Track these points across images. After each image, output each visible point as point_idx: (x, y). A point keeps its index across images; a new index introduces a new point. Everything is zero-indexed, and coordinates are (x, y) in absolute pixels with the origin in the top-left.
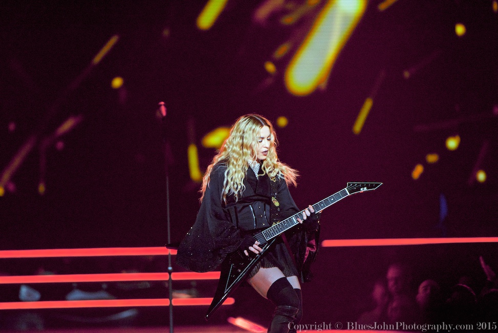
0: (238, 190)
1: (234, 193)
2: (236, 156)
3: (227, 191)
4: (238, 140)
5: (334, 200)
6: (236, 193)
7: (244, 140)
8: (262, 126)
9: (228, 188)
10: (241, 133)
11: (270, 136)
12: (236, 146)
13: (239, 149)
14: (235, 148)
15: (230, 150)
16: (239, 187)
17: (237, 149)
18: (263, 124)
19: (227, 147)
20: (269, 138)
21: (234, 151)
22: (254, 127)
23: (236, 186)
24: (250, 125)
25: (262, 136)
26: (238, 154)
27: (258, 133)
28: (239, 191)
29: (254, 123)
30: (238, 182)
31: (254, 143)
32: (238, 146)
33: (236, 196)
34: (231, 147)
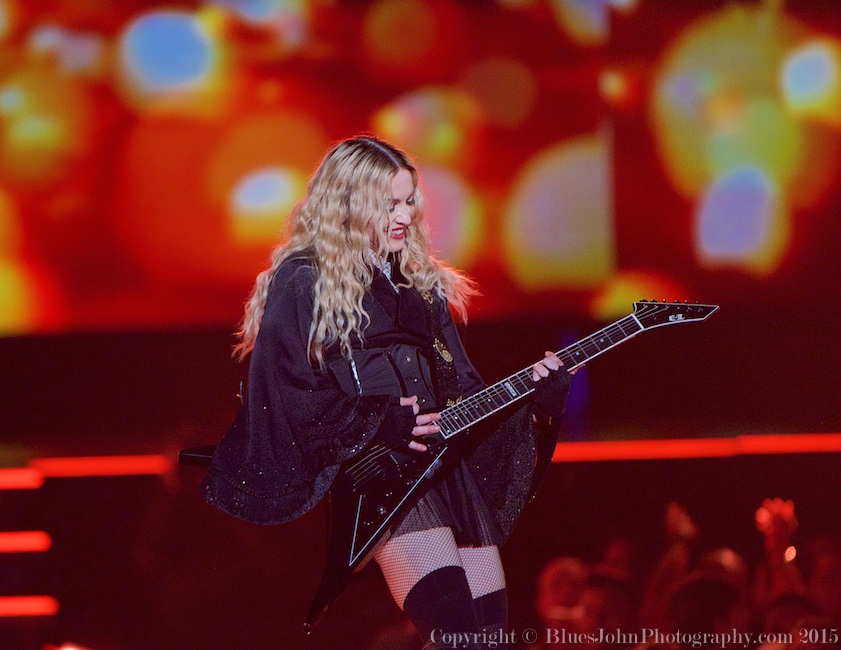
0: (349, 330)
1: (339, 340)
2: (329, 247)
3: (321, 335)
4: (333, 207)
5: (607, 344)
6: (345, 337)
7: (352, 205)
8: (395, 170)
9: (323, 325)
10: (343, 189)
11: (412, 194)
12: (330, 221)
13: (337, 231)
14: (325, 227)
15: (314, 232)
16: (352, 323)
17: (333, 229)
18: (397, 164)
19: (305, 223)
20: (410, 200)
21: (324, 235)
22: (376, 172)
23: (341, 321)
24: (365, 166)
25: (395, 197)
26: (335, 241)
27: (388, 189)
28: (353, 333)
29: (374, 163)
30: (349, 311)
31: (377, 215)
32: (334, 223)
33: (347, 345)
34: (316, 222)
